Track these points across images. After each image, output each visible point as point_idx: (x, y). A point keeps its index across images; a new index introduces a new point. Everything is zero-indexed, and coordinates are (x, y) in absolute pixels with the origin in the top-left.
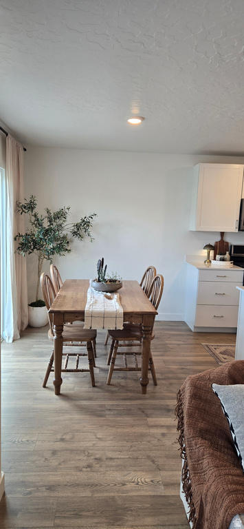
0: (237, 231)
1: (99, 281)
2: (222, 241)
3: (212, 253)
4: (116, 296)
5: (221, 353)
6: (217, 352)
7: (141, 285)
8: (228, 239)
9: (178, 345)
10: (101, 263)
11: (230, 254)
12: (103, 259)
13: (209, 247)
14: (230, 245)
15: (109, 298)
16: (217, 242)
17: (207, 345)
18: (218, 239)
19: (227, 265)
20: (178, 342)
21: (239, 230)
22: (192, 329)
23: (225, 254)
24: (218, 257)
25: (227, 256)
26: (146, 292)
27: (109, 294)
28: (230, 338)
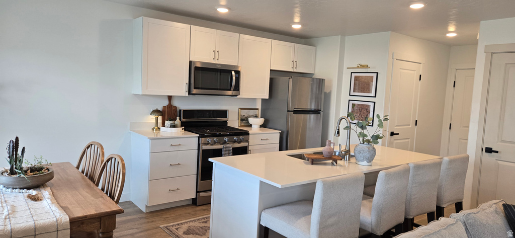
0: (187, 94)
1: (12, 172)
2: (170, 106)
3: (160, 118)
4: (46, 193)
5: (185, 233)
6: (180, 232)
7: (78, 167)
8: (176, 103)
9: (132, 235)
10: (15, 144)
11: (180, 119)
12: (17, 139)
13: (156, 112)
14: (178, 110)
15: (35, 199)
16: (164, 107)
17: (166, 227)
18: (166, 103)
19: (179, 131)
20: (131, 231)
21: (189, 94)
22: (144, 210)
23: (175, 120)
24: (167, 123)
25: (178, 122)
26: (91, 178)
27: (33, 192)
28: (187, 211)
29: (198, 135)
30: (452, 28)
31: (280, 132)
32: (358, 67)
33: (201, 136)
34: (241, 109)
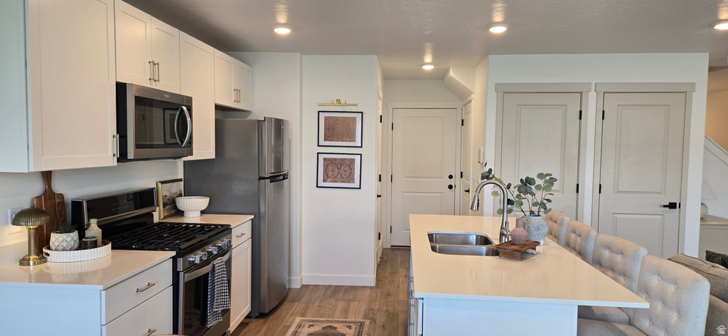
2: (49, 194)
8: (59, 187)
16: (39, 198)
24: (59, 239)
29: (174, 253)
30: (428, 59)
31: (253, 217)
32: (332, 105)
33: (181, 253)
34: (163, 183)
